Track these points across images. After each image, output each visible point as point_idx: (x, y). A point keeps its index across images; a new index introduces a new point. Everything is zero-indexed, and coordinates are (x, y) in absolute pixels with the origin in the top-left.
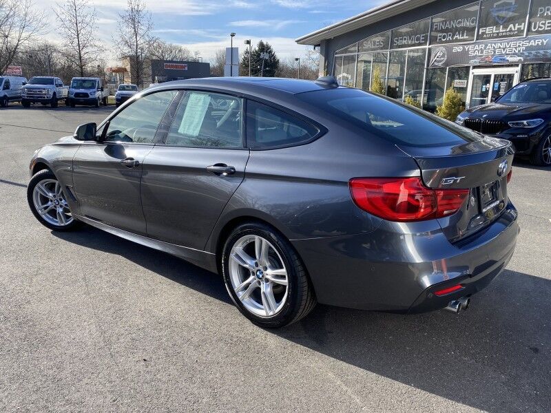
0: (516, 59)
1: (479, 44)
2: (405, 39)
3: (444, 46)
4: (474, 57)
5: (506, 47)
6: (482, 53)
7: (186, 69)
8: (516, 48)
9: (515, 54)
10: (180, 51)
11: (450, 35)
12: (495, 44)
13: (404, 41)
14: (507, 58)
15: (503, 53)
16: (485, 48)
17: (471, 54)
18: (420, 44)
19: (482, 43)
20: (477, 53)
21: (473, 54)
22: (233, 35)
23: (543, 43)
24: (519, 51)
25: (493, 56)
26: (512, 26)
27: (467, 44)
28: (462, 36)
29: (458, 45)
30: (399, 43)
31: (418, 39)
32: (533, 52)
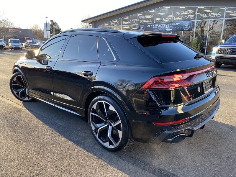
1: (156, 24)
2: (128, 22)
8: (169, 26)
11: (145, 21)
12: (162, 24)
14: (167, 30)
15: (165, 28)
16: (158, 26)
21: (154, 28)
23: (178, 24)
24: (171, 27)
25: (161, 28)
26: (167, 18)
27: (152, 24)
28: (150, 21)
29: (148, 24)
30: (125, 23)
31: (133, 22)
32: (175, 27)
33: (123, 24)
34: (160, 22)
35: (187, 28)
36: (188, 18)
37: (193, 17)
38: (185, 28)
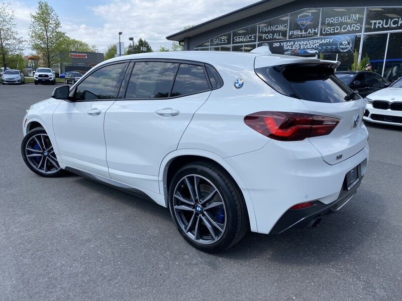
0: (314, 52)
1: (290, 41)
2: (242, 38)
3: (267, 43)
4: (287, 50)
5: (307, 44)
6: (292, 47)
7: (86, 57)
8: (313, 44)
9: (313, 48)
11: (271, 35)
12: (300, 42)
13: (241, 39)
14: (308, 51)
15: (305, 47)
16: (294, 44)
17: (285, 48)
18: (252, 41)
19: (292, 41)
20: (289, 48)
22: (120, 33)
23: (330, 41)
24: (315, 46)
25: (299, 49)
26: (310, 30)
27: (282, 42)
28: (279, 36)
29: (276, 42)
30: (238, 40)
31: (250, 38)
32: (324, 47)
33: (233, 43)
34: (297, 38)
35: (347, 48)
36: (349, 28)
37: (356, 28)
38: (343, 49)
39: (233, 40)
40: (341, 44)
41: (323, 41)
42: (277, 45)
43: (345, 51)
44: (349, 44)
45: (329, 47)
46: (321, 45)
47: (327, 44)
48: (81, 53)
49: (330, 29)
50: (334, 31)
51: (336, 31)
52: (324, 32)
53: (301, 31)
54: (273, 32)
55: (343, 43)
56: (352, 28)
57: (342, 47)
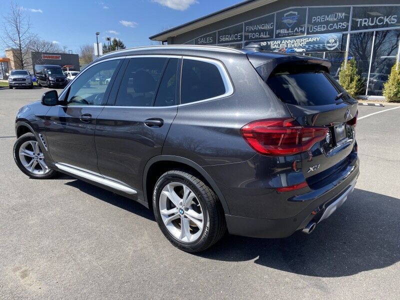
0: (301, 50)
1: (276, 40)
2: (227, 37)
4: (275, 49)
5: (294, 43)
6: (279, 46)
7: (60, 59)
8: (300, 43)
9: (300, 47)
10: (51, 46)
11: (257, 35)
12: (287, 40)
14: (296, 50)
15: (293, 46)
16: (281, 43)
17: (272, 47)
18: (238, 41)
19: (279, 40)
20: (276, 46)
21: (274, 47)
22: (97, 34)
23: (317, 40)
24: (303, 45)
25: (286, 48)
26: (296, 29)
27: (269, 41)
28: (266, 35)
29: (263, 41)
30: (223, 39)
31: (236, 37)
32: (311, 46)
33: (219, 42)
34: (283, 37)
36: (335, 26)
37: (343, 26)
38: (330, 47)
39: (219, 39)
40: (328, 42)
41: (310, 40)
42: (264, 44)
43: (332, 49)
44: (335, 42)
45: (316, 45)
46: (308, 43)
47: (314, 43)
48: (54, 54)
49: (317, 28)
50: (321, 29)
51: (322, 30)
52: (311, 30)
53: (288, 30)
54: (260, 31)
55: (330, 41)
56: (339, 26)
57: (329, 45)
